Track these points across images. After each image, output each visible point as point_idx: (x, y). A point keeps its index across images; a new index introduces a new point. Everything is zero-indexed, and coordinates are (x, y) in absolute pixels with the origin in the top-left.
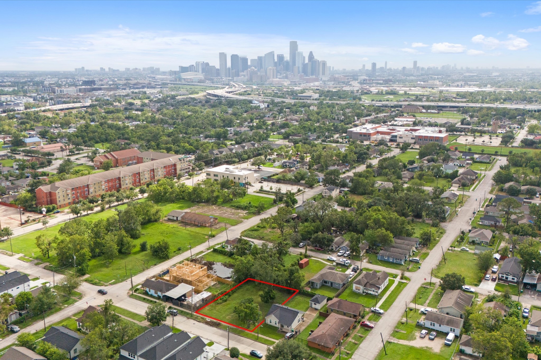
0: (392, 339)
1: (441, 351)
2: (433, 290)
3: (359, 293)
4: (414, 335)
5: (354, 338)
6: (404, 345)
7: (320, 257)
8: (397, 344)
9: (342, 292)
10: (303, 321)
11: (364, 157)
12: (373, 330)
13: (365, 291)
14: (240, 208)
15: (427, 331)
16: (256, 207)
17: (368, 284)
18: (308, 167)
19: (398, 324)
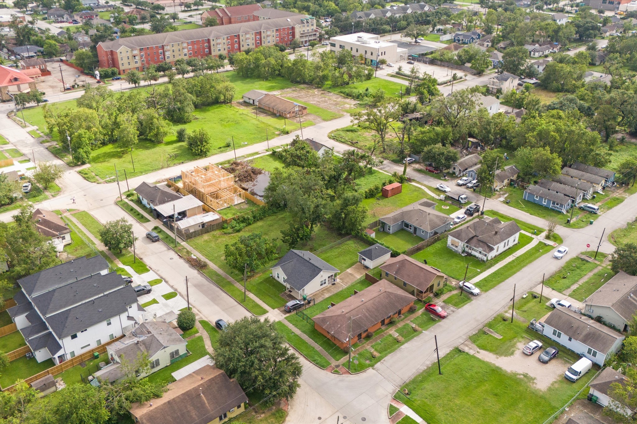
0: (467, 346)
1: (550, 389)
2: (597, 266)
3: (456, 251)
4: (514, 346)
5: (399, 331)
6: (483, 362)
7: (426, 183)
8: (473, 357)
9: (428, 246)
10: (334, 284)
11: (591, 34)
12: (443, 322)
13: (467, 249)
14: (350, 96)
15: (540, 344)
16: (374, 97)
17: (475, 239)
18: (490, 44)
19: (495, 319)
